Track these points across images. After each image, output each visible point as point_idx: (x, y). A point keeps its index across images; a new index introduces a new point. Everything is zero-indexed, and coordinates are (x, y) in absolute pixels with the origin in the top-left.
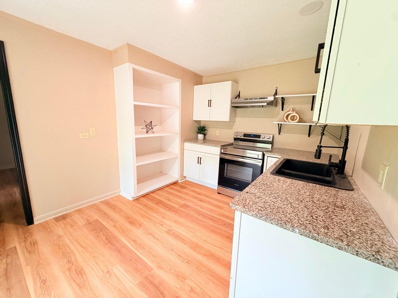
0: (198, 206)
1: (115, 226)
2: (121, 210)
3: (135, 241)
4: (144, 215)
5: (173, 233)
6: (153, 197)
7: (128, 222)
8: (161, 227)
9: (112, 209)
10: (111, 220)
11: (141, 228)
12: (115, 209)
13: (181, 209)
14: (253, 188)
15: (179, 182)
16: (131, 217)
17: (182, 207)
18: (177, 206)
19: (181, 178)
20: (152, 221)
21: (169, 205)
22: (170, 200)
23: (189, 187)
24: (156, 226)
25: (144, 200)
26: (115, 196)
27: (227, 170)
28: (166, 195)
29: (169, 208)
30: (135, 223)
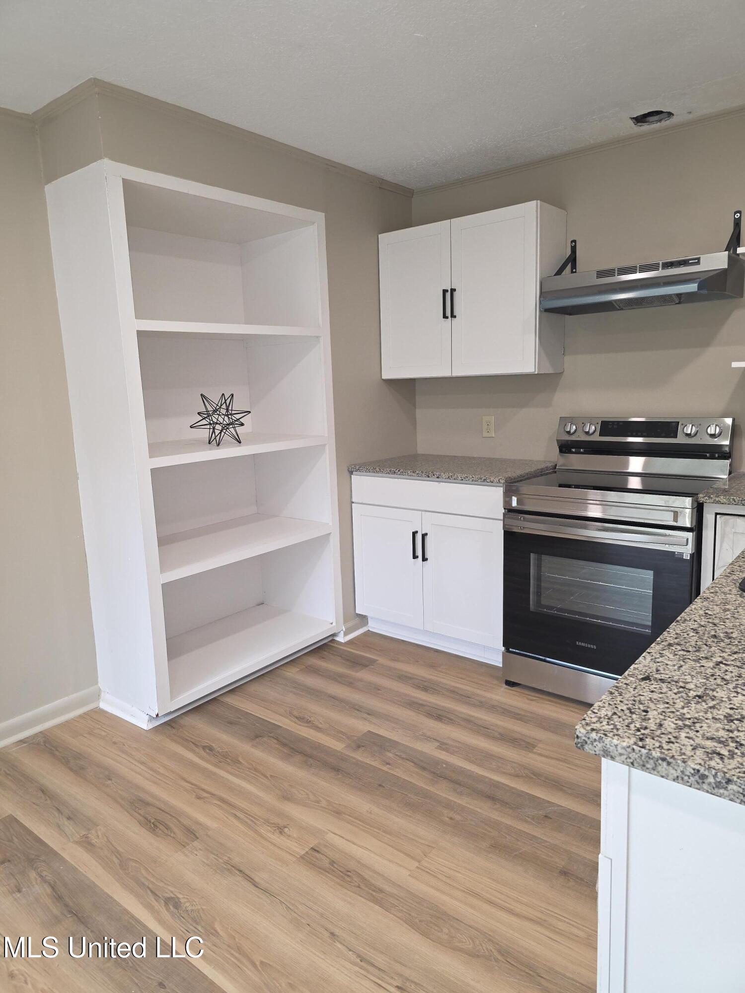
0: (428, 738)
1: (87, 844)
2: (107, 773)
3: (173, 903)
4: (203, 790)
5: (332, 863)
6: (238, 710)
7: (139, 822)
8: (275, 838)
9: (71, 769)
10: (69, 818)
11: (196, 843)
12: (82, 768)
13: (359, 756)
14: (671, 656)
15: (340, 643)
16: (150, 799)
17: (359, 747)
18: (338, 746)
19: (345, 621)
20: (239, 814)
21: (304, 740)
22: (308, 722)
23: (382, 660)
24: (256, 832)
25: (200, 725)
26: (80, 716)
27: (539, 579)
28: (291, 699)
29: (306, 755)
30: (168, 828)
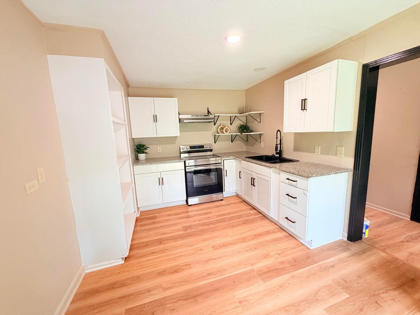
13: (189, 231)
15: (139, 217)
17: (186, 230)
18: (182, 232)
20: (189, 255)
22: (166, 233)
